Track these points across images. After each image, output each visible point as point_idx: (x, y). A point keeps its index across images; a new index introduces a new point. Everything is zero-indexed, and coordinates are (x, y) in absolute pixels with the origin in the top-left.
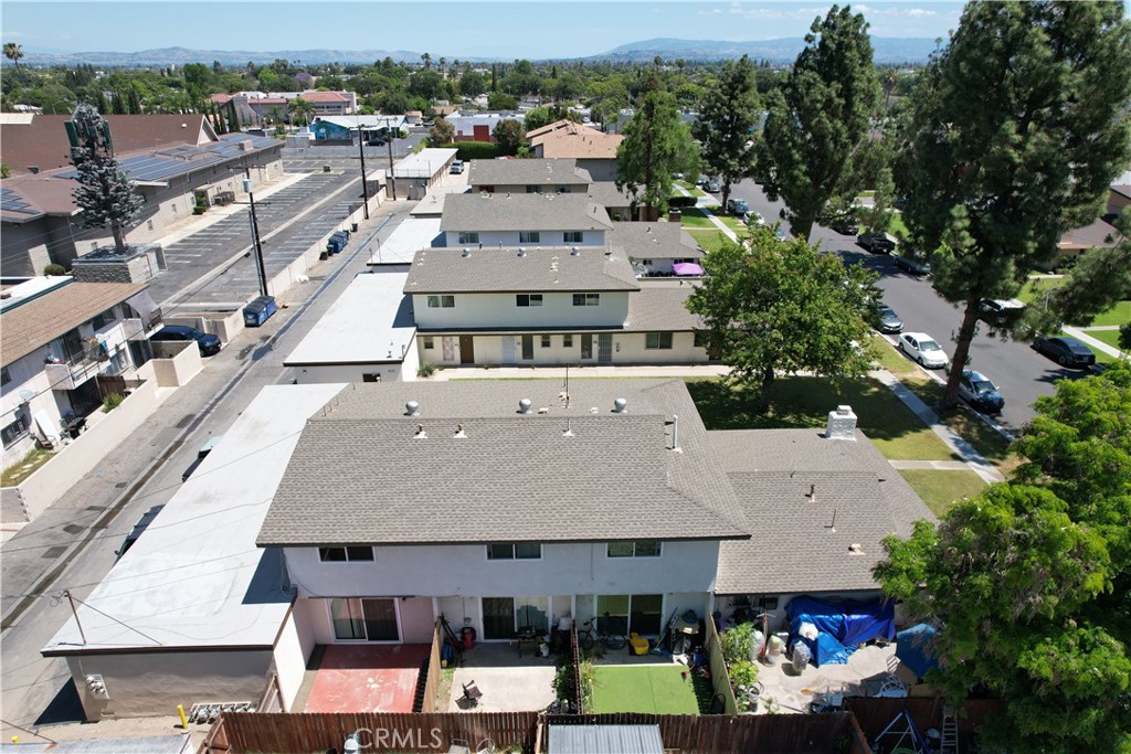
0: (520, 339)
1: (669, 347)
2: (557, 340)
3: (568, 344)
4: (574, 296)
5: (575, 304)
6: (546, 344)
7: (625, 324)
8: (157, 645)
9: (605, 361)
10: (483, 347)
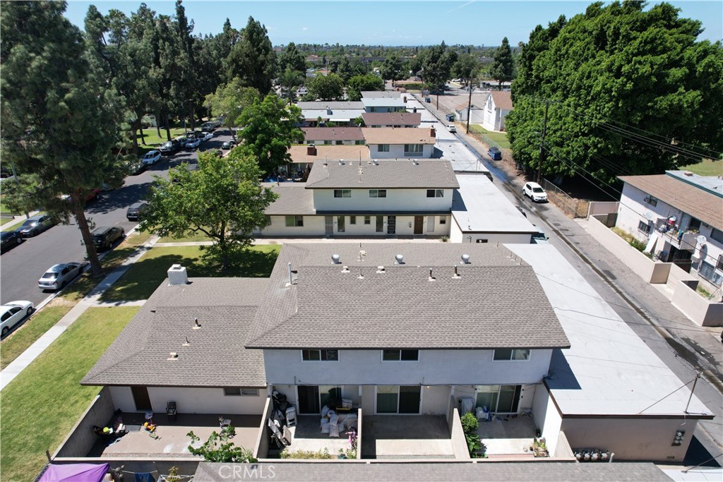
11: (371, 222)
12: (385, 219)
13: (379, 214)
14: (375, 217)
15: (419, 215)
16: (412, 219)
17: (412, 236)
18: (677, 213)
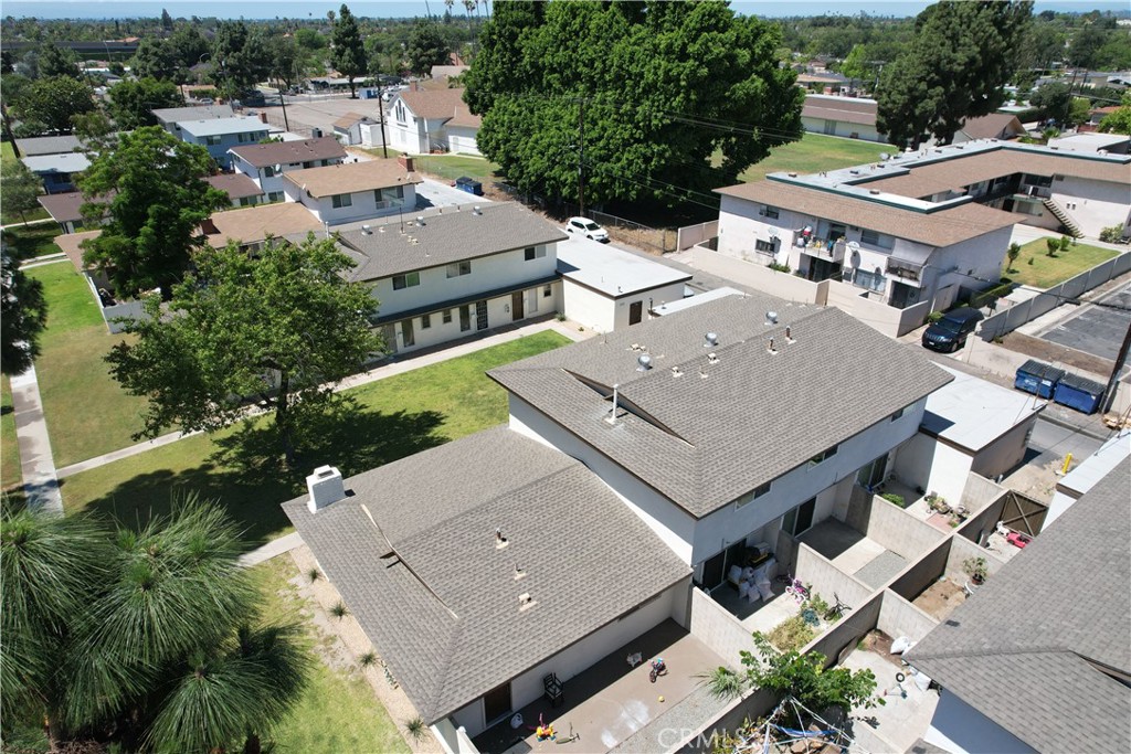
11: (453, 317)
12: (472, 308)
13: (462, 303)
14: (458, 309)
15: (516, 290)
16: (507, 299)
17: (511, 324)
18: (810, 221)
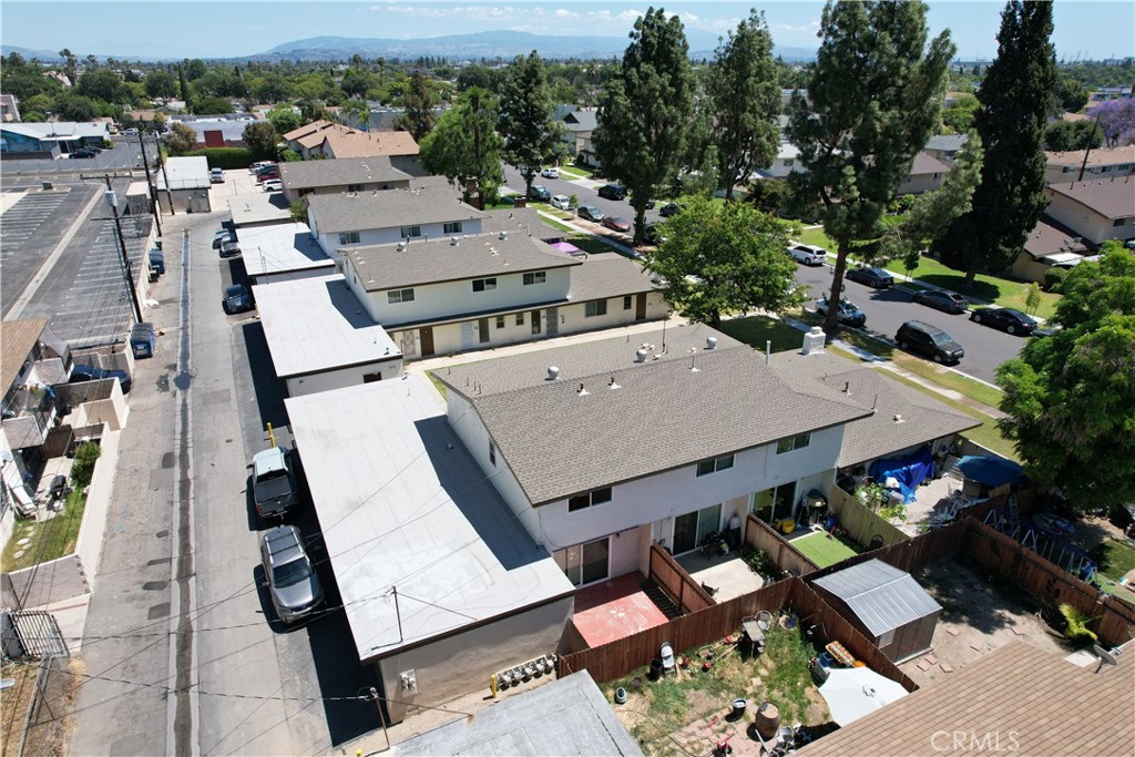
0: (476, 323)
1: (604, 313)
2: (510, 320)
3: (520, 322)
4: (524, 276)
5: (525, 283)
6: (500, 325)
7: (568, 297)
8: (474, 621)
9: (553, 333)
10: (442, 336)
